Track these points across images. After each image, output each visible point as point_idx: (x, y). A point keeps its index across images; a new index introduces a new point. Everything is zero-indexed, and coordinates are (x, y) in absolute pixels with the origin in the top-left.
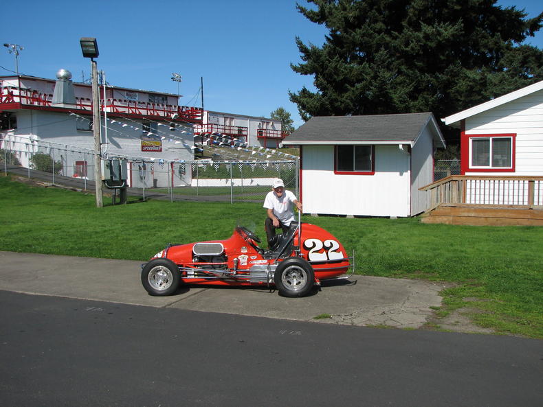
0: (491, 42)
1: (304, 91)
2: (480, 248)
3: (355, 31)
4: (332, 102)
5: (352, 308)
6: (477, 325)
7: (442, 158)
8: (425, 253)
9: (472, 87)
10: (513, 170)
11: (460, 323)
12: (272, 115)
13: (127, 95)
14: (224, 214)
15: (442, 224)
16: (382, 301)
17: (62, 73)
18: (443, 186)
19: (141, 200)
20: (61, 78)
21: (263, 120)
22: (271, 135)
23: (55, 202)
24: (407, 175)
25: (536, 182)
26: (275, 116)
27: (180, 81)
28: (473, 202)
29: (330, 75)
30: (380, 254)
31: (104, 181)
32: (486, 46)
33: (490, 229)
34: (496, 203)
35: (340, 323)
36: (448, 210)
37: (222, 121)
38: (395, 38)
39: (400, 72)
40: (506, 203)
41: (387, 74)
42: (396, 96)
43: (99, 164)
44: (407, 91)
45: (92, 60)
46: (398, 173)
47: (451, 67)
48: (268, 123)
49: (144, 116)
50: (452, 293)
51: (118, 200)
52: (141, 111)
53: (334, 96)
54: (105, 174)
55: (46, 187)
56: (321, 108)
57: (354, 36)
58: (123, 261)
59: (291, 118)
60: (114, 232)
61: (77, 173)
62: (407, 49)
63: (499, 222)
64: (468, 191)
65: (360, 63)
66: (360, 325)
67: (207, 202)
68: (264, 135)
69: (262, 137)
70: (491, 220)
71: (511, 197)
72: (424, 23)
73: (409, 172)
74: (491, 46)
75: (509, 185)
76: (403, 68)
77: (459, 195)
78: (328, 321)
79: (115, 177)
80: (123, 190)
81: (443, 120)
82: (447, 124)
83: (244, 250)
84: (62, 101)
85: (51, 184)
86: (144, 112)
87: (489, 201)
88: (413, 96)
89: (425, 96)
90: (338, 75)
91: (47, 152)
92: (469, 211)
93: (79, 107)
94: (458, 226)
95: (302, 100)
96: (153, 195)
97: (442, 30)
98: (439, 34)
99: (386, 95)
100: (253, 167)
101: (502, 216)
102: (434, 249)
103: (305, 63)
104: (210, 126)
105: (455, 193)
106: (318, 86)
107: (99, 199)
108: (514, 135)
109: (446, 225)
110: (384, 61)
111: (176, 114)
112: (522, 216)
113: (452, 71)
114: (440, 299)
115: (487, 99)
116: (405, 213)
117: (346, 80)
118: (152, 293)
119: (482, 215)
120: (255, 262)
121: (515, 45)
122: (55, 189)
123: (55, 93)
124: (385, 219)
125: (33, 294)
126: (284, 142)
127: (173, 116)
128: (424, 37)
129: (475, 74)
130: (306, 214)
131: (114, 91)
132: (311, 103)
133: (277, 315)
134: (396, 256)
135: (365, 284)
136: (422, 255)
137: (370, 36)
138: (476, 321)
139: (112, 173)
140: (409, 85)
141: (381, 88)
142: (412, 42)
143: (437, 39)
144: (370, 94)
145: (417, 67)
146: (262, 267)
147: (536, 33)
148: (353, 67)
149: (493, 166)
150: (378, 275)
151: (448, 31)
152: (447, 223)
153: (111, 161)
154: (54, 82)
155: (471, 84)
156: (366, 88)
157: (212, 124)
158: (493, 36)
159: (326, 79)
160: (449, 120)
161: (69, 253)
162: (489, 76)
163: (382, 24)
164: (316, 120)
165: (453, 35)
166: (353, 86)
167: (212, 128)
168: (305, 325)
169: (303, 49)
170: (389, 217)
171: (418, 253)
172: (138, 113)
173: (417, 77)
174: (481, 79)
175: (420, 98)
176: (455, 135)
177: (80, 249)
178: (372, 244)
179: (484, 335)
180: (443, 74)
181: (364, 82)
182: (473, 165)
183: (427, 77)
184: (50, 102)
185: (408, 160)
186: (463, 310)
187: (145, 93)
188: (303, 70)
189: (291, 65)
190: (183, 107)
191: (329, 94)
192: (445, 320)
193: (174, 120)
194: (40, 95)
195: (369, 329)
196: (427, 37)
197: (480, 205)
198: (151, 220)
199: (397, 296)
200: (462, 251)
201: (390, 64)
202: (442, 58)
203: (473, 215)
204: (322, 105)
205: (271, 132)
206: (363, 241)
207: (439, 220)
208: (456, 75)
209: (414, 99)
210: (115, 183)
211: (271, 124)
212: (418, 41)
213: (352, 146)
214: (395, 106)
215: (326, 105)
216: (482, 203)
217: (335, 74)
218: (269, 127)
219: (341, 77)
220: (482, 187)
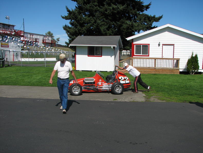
0: (133, 12)
1: (66, 26)
3: (87, 5)
4: (79, 30)
10: (148, 56)
11: (155, 100)
18: (126, 61)
21: (44, 36)
22: (48, 42)
24: (113, 57)
25: (157, 60)
26: (47, 34)
29: (79, 21)
32: (132, 13)
37: (29, 36)
38: (102, 8)
39: (103, 21)
40: (147, 66)
42: (102, 29)
44: (106, 27)
46: (110, 56)
47: (122, 20)
48: (46, 37)
53: (80, 28)
56: (75, 33)
57: (87, 7)
62: (106, 13)
63: (145, 73)
64: (134, 62)
65: (89, 17)
68: (45, 42)
69: (44, 42)
70: (143, 72)
71: (149, 65)
72: (113, 4)
74: (133, 13)
75: (148, 60)
82: (127, 40)
90: (81, 21)
97: (119, 7)
98: (118, 8)
99: (99, 29)
106: (71, 24)
108: (149, 44)
112: (152, 71)
117: (84, 23)
119: (140, 70)
121: (141, 13)
127: (13, 33)
128: (112, 9)
130: (77, 70)
132: (72, 31)
137: (93, 7)
138: (159, 99)
141: (97, 26)
142: (108, 10)
143: (118, 10)
147: (147, 10)
149: (142, 54)
151: (121, 7)
155: (128, 26)
156: (91, 26)
157: (25, 37)
158: (134, 10)
159: (77, 22)
163: (97, 3)
165: (123, 9)
169: (68, 11)
170: (107, 71)
173: (109, 23)
175: (110, 30)
181: (91, 24)
182: (136, 54)
185: (111, 52)
186: (154, 97)
188: (66, 18)
189: (61, 16)
191: (78, 28)
193: (13, 35)
196: (113, 9)
197: (139, 67)
204: (76, 31)
211: (47, 37)
212: (110, 10)
213: (94, 47)
214: (102, 33)
215: (77, 31)
216: (140, 66)
217: (80, 20)
218: (47, 39)
219: (82, 22)
220: (140, 61)
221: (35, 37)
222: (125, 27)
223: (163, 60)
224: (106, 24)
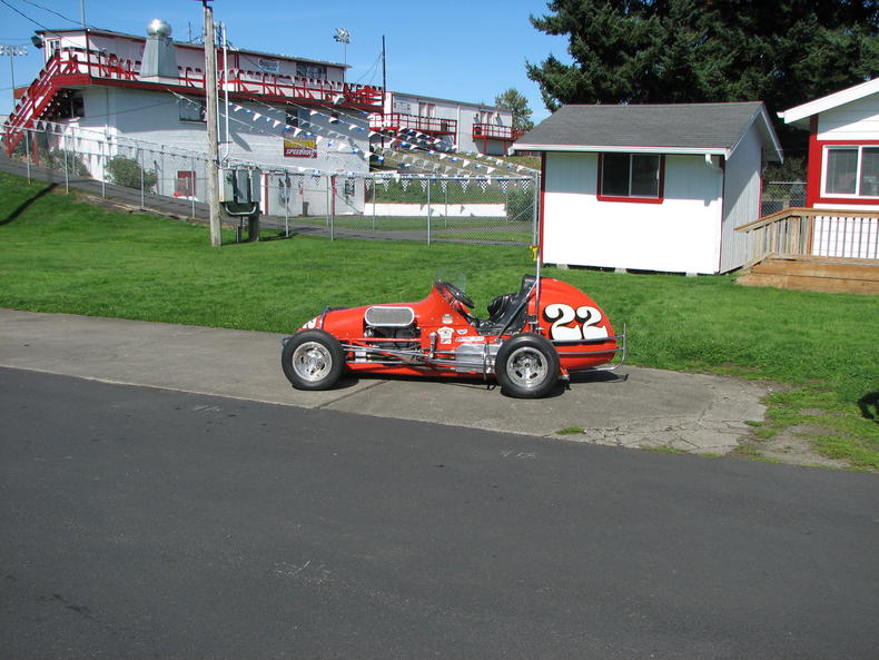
1: (551, 61)
2: (832, 328)
4: (597, 81)
5: (619, 418)
6: (822, 453)
7: (776, 178)
8: (741, 335)
9: (833, 60)
11: (792, 450)
12: (498, 101)
13: (262, 63)
14: (416, 261)
15: (771, 288)
16: (666, 409)
17: (156, 25)
18: (775, 226)
19: (282, 235)
20: (154, 34)
21: (482, 109)
22: (496, 134)
23: (146, 237)
24: (717, 204)
26: (503, 102)
27: (348, 42)
28: (824, 254)
29: (595, 36)
30: (668, 334)
31: (223, 204)
33: (851, 299)
34: (863, 256)
35: (599, 442)
36: (783, 265)
37: (415, 108)
39: (712, 33)
41: (691, 36)
42: (704, 73)
43: (216, 176)
44: (723, 64)
45: (205, 5)
46: (702, 202)
47: (800, 24)
48: (490, 114)
49: (289, 99)
50: (783, 401)
51: (245, 235)
52: (283, 90)
53: (601, 71)
54: (225, 193)
55: (131, 212)
56: (578, 92)
58: (253, 334)
59: (528, 106)
60: (238, 287)
61: (180, 190)
63: (866, 288)
64: (817, 235)
65: (646, 17)
66: (631, 446)
67: (389, 240)
68: (483, 133)
69: (479, 136)
70: (853, 283)
73: (720, 200)
76: (718, 26)
77: (801, 240)
78: (579, 439)
79: (242, 197)
80: (253, 219)
81: (780, 115)
82: (787, 121)
83: (448, 320)
84: (156, 72)
85: (138, 208)
86: (288, 93)
87: (851, 252)
88: (732, 73)
89: (753, 74)
90: (608, 36)
91: (131, 155)
92: (817, 268)
93: (183, 83)
94: (797, 291)
95: (548, 77)
96: (302, 229)
99: (687, 71)
100: (464, 185)
101: (871, 278)
102: (756, 329)
103: (554, 15)
104: (395, 117)
105: (794, 238)
106: (574, 55)
107: (215, 232)
109: (777, 290)
110: (685, 14)
111: (341, 96)
113: (800, 32)
114: (763, 409)
115: (858, 80)
116: (710, 267)
117: (621, 45)
118: (299, 385)
119: (838, 275)
120: (464, 339)
122: (146, 216)
123: (145, 61)
124: (679, 277)
125: (111, 382)
126: (516, 146)
127: (335, 100)
129: (840, 37)
130: (548, 265)
131: (240, 57)
132: (564, 82)
133: (499, 426)
134: (694, 338)
135: (642, 380)
136: (736, 337)
138: (819, 447)
139: (236, 190)
140: (725, 55)
141: (679, 60)
144: (660, 69)
145: (741, 24)
146: (475, 349)
148: (632, 23)
149: (862, 193)
150: (663, 367)
152: (780, 286)
153: (234, 171)
154: (143, 41)
155: (832, 54)
156: (655, 58)
157: (399, 114)
159: (588, 43)
160: (791, 116)
161: (168, 318)
162: (865, 40)
164: (569, 110)
166: (633, 55)
167: (399, 120)
168: (542, 443)
170: (684, 274)
171: (731, 335)
172: (278, 93)
173: (741, 42)
174: (851, 46)
175: (744, 78)
176: (799, 142)
177: (185, 313)
178: (656, 316)
179: (832, 471)
180: (785, 37)
181: (651, 49)
182: (828, 191)
183: (758, 41)
184: (138, 74)
185: (720, 180)
186: (798, 429)
187: (290, 60)
188: (551, 27)
189: (531, 18)
190: (352, 85)
191: (592, 69)
192: (767, 443)
193: (337, 107)
194: (121, 61)
195: (644, 454)
197: (835, 258)
198: (297, 268)
199: (693, 402)
200: (802, 334)
201: (695, 18)
202: (785, 8)
203: (822, 274)
204: (581, 86)
205: (496, 128)
206: (640, 311)
207: (766, 281)
208: (808, 38)
209: (735, 78)
210: (241, 207)
211: (496, 115)
213: (627, 154)
214: (700, 90)
215: (587, 85)
216: (839, 254)
217: (604, 33)
218: (493, 120)
219: (614, 40)
220: (841, 228)
221: (439, 113)
222: (819, 62)
224: (724, 48)
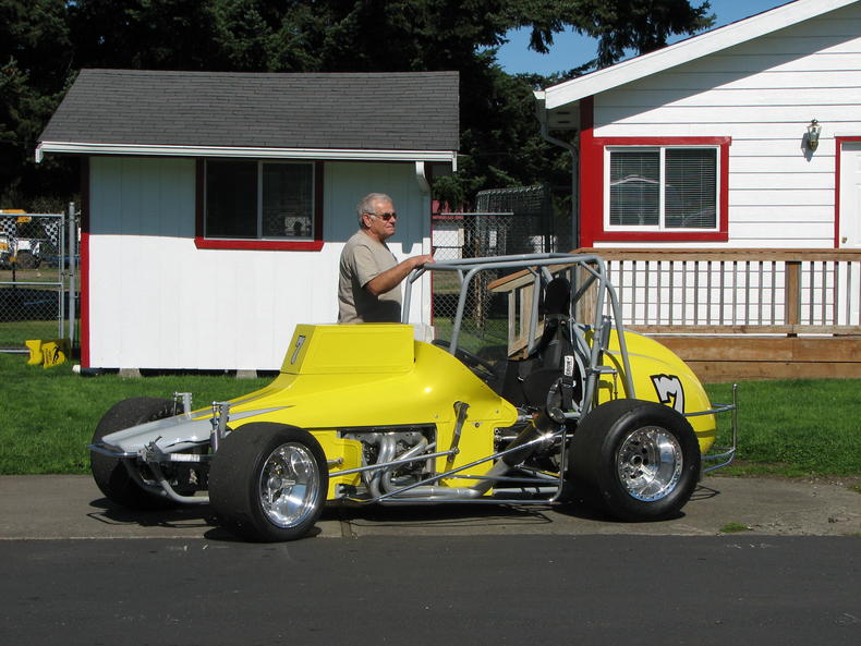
10: (723, 237)
24: (424, 248)
25: (806, 265)
46: (400, 245)
71: (742, 309)
81: (538, 95)
108: (725, 142)
112: (771, 355)
149: (668, 225)
160: (557, 96)
182: (614, 221)
223: (843, 265)
